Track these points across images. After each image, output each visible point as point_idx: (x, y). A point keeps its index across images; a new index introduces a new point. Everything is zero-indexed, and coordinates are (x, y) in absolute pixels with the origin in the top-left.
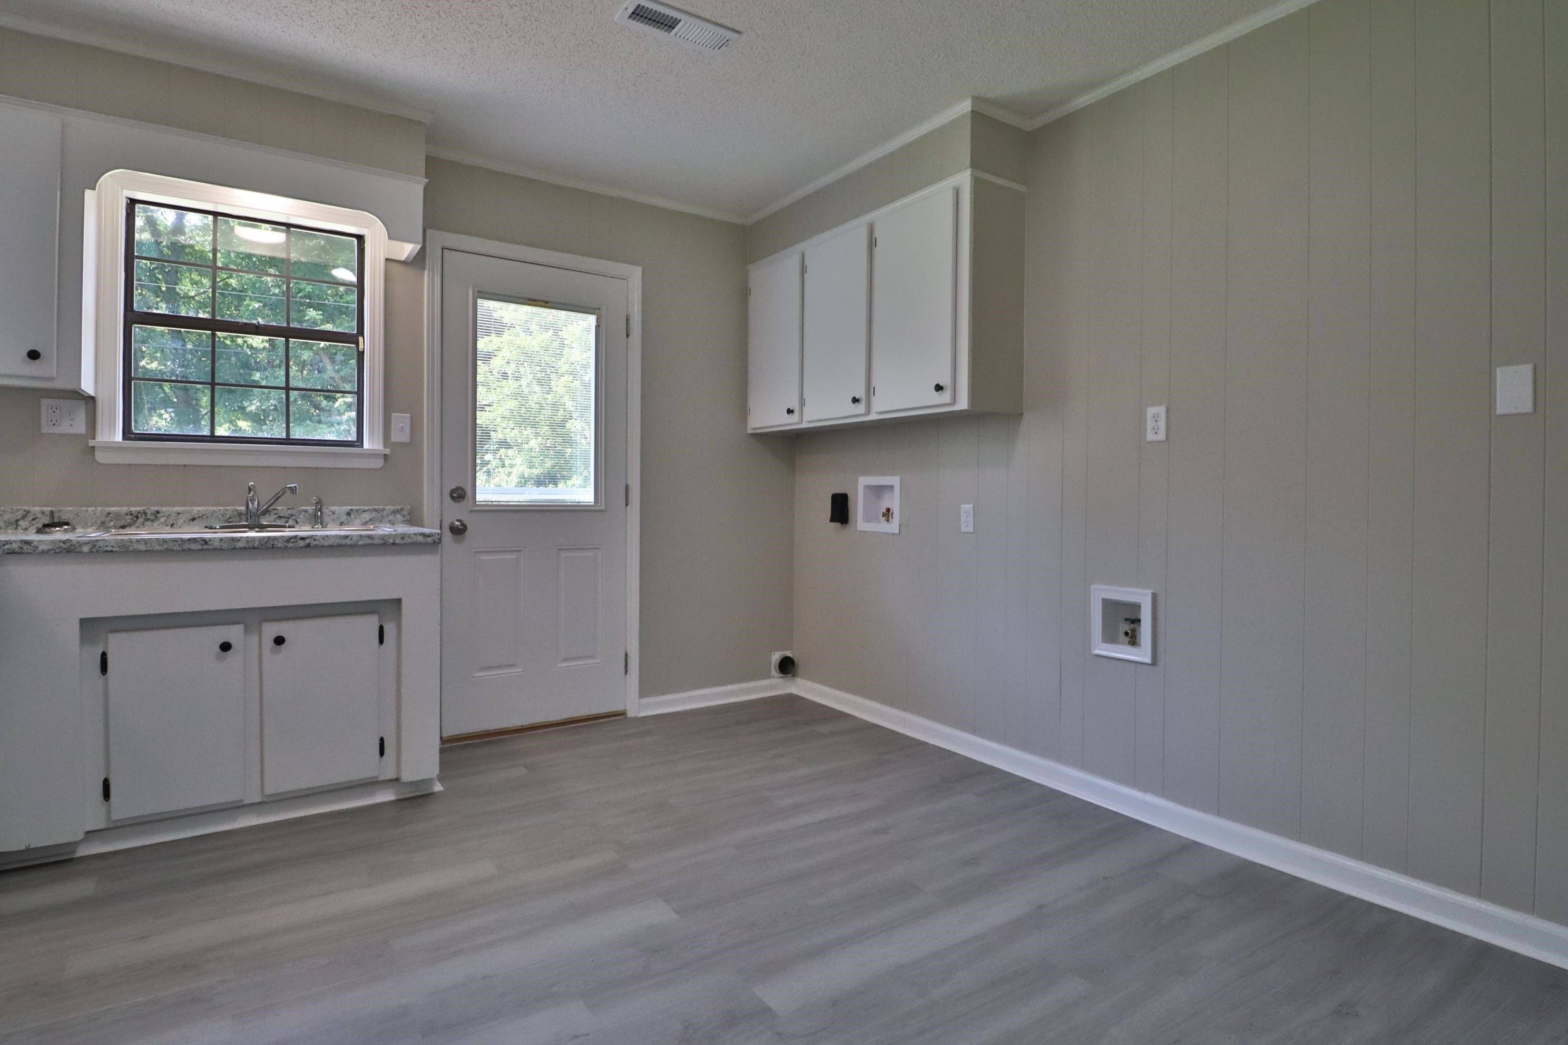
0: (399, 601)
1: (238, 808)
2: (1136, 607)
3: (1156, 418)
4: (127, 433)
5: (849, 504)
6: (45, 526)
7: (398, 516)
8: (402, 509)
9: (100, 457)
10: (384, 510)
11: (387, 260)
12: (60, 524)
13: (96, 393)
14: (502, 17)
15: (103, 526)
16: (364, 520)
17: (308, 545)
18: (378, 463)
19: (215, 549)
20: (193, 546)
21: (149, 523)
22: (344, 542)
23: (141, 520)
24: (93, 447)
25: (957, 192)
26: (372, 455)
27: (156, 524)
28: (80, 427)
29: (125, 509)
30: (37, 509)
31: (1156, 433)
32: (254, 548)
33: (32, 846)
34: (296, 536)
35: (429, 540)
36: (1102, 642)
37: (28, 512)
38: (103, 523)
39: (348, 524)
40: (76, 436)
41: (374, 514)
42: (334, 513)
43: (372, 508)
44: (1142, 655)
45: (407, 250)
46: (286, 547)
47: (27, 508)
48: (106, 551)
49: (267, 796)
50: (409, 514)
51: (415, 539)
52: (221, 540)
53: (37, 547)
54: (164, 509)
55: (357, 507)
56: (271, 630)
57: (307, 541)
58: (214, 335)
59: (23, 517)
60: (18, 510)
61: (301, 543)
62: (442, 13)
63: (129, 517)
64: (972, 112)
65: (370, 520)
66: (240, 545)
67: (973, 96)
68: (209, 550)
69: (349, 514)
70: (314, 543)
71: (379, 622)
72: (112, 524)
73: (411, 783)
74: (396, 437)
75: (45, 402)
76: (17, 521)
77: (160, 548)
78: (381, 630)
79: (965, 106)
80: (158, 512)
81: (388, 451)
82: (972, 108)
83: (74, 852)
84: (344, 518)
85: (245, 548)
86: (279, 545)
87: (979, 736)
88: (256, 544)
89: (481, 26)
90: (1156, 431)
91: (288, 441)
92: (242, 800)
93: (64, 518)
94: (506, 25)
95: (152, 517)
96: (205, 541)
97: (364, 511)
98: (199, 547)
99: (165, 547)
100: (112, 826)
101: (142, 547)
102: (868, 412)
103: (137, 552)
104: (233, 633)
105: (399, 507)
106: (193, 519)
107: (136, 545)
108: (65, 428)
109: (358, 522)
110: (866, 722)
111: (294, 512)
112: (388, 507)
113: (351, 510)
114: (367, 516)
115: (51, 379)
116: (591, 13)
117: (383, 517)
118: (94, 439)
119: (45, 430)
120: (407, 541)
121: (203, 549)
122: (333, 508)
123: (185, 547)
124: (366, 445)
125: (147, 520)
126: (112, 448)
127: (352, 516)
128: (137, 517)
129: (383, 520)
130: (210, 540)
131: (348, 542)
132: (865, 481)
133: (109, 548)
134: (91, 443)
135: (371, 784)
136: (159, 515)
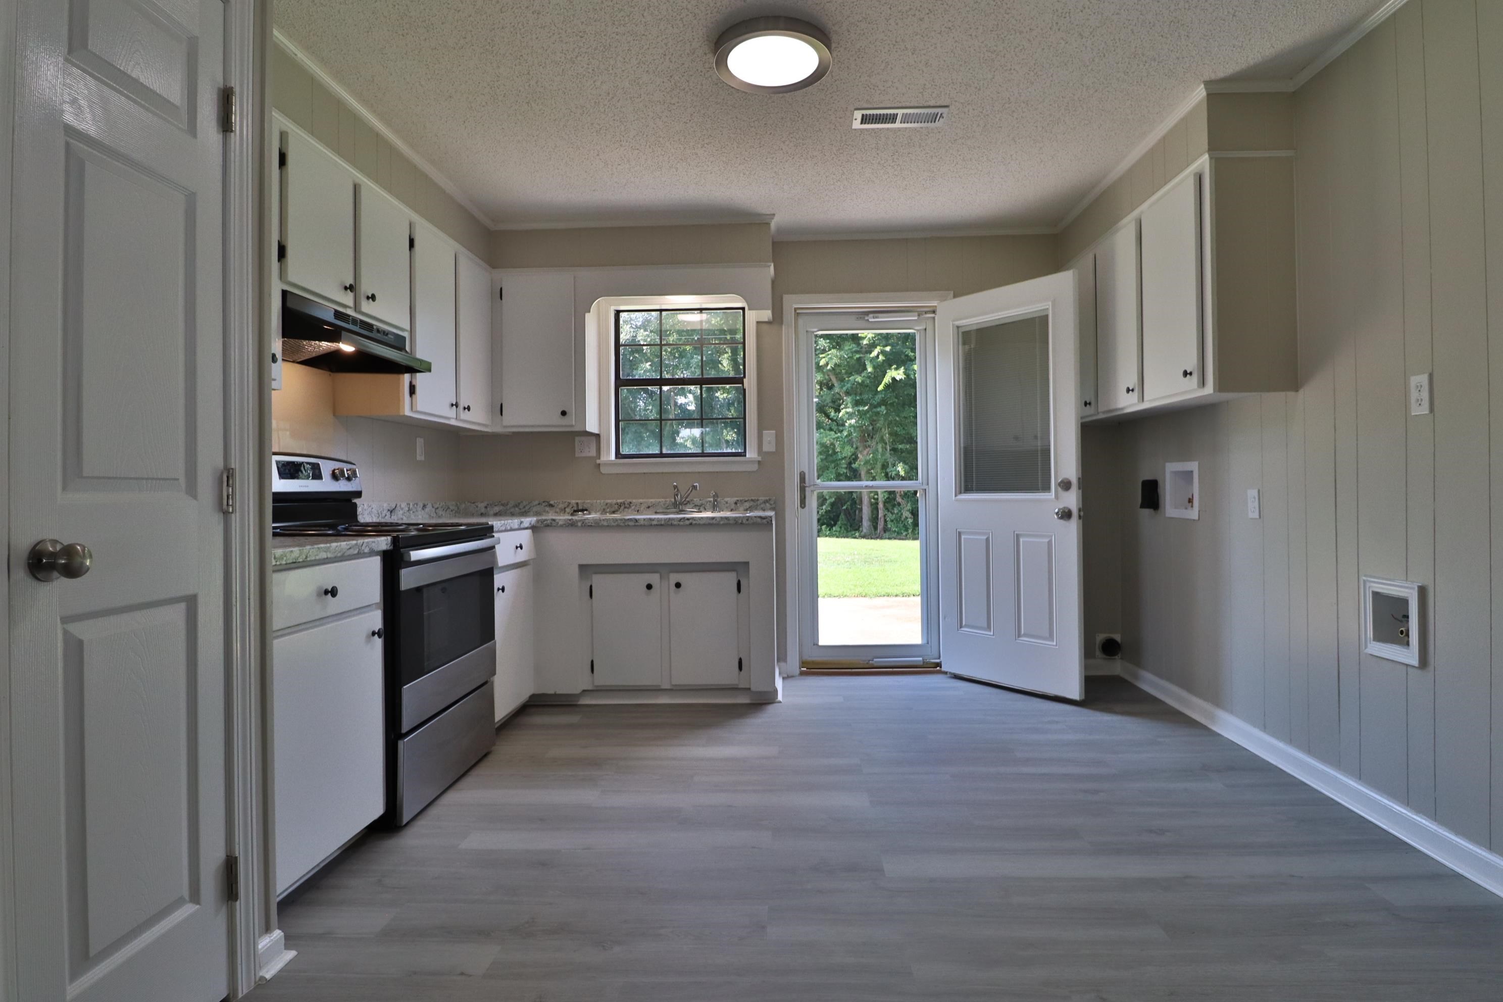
0: (747, 564)
1: (656, 690)
2: (1404, 602)
3: (1419, 388)
4: (618, 454)
5: (1159, 490)
6: (575, 511)
7: (767, 504)
8: (770, 500)
9: (604, 470)
10: (758, 500)
11: (758, 323)
12: (582, 510)
13: (600, 430)
14: (782, 149)
15: (604, 512)
16: (745, 508)
17: (691, 524)
18: (755, 467)
19: (641, 525)
20: (631, 523)
21: (627, 510)
22: (711, 522)
23: (622, 507)
24: (599, 464)
25: (1200, 178)
26: (751, 462)
27: (630, 510)
28: (593, 453)
29: (615, 501)
30: (574, 501)
31: (1420, 404)
32: (661, 525)
33: (557, 693)
34: (684, 518)
35: (764, 521)
36: (1374, 640)
37: (569, 503)
38: (604, 509)
39: (735, 510)
40: (590, 458)
41: (752, 503)
42: (727, 503)
43: (750, 499)
44: (1409, 655)
45: (766, 315)
46: (679, 525)
47: (569, 501)
48: (589, 526)
49: (673, 685)
50: (775, 503)
51: (755, 520)
52: (644, 520)
53: (558, 523)
54: (634, 501)
55: (741, 499)
56: (674, 578)
57: (691, 521)
58: (661, 389)
59: (568, 506)
60: (565, 502)
61: (688, 522)
62: (746, 158)
63: (617, 506)
64: (1208, 95)
65: (749, 507)
66: (655, 523)
67: (1204, 82)
68: (637, 526)
69: (736, 503)
70: (694, 522)
71: (737, 577)
72: (608, 510)
73: (757, 692)
74: (766, 448)
75: (577, 439)
76: (565, 508)
77: (614, 524)
78: (739, 584)
79: (1200, 93)
80: (631, 503)
81: (760, 458)
82: (1207, 92)
83: (578, 701)
84: (733, 506)
85: (657, 525)
86: (675, 523)
87: (1268, 734)
88: (663, 523)
89: (773, 158)
90: (1419, 402)
91: (661, 455)
92: (659, 686)
93: (585, 506)
94: (787, 153)
95: (628, 506)
96: (636, 520)
97: (746, 501)
98: (633, 524)
99: (616, 523)
100: (595, 688)
101: (605, 524)
102: (1142, 398)
103: (603, 526)
104: (654, 579)
105: (768, 498)
106: (649, 507)
107: (602, 522)
108: (586, 454)
109: (741, 509)
110: (1173, 708)
111: (703, 502)
112: (761, 498)
113: (738, 500)
114: (747, 505)
115: (572, 426)
116: (834, 129)
117: (757, 505)
118: (599, 459)
119: (577, 455)
120: (750, 521)
121: (635, 525)
122: (726, 499)
123: (626, 524)
124: (747, 456)
125: (625, 508)
126: (611, 464)
127: (738, 505)
128: (620, 506)
129: (758, 508)
130: (639, 519)
131: (714, 521)
132: (1172, 467)
133: (590, 524)
134: (598, 461)
135: (733, 689)
136: (631, 505)
